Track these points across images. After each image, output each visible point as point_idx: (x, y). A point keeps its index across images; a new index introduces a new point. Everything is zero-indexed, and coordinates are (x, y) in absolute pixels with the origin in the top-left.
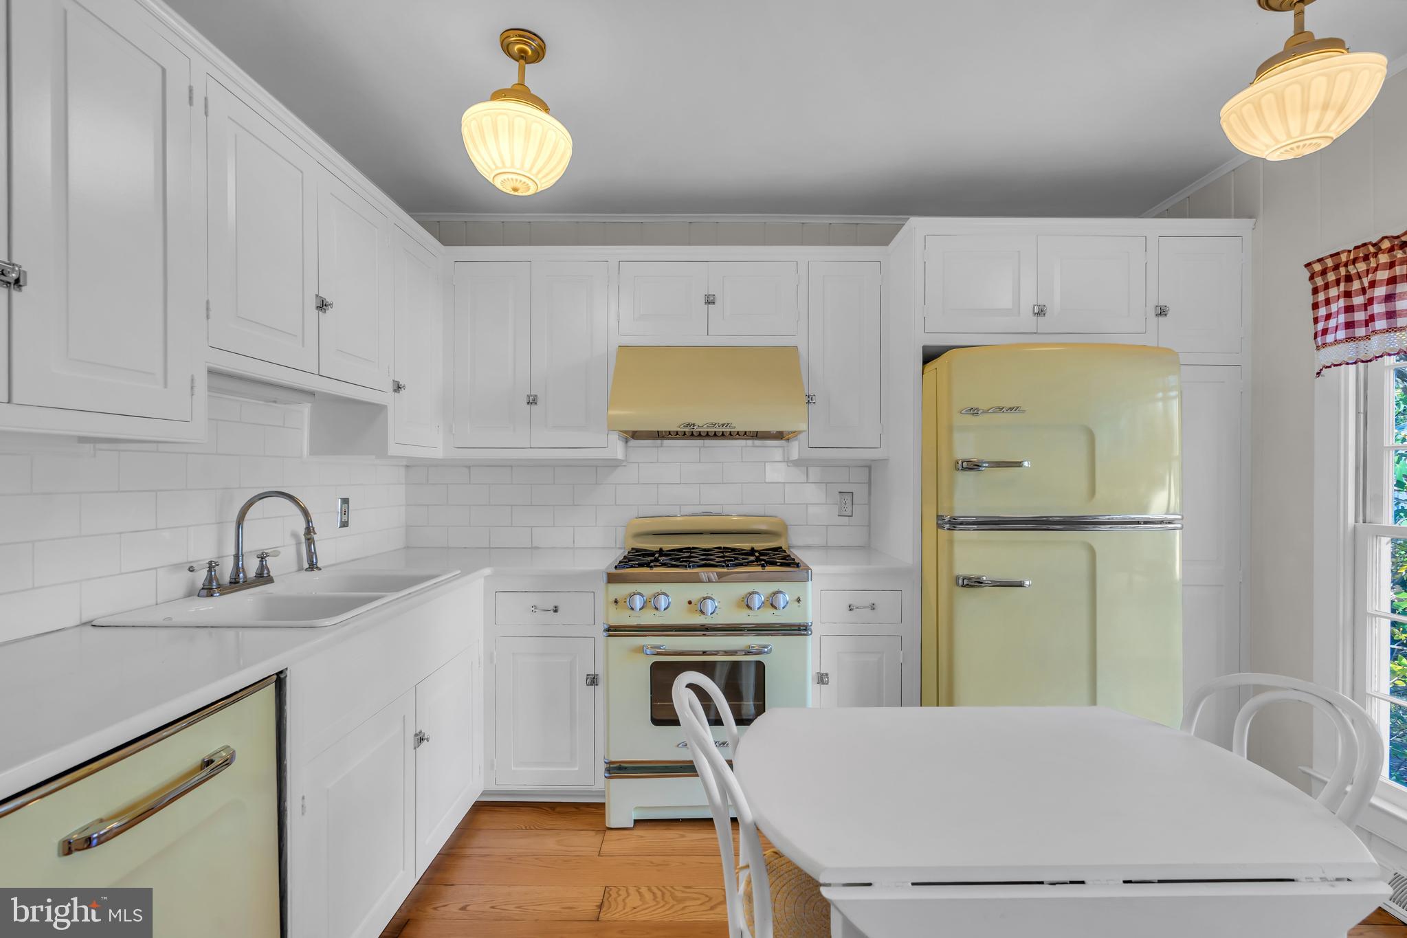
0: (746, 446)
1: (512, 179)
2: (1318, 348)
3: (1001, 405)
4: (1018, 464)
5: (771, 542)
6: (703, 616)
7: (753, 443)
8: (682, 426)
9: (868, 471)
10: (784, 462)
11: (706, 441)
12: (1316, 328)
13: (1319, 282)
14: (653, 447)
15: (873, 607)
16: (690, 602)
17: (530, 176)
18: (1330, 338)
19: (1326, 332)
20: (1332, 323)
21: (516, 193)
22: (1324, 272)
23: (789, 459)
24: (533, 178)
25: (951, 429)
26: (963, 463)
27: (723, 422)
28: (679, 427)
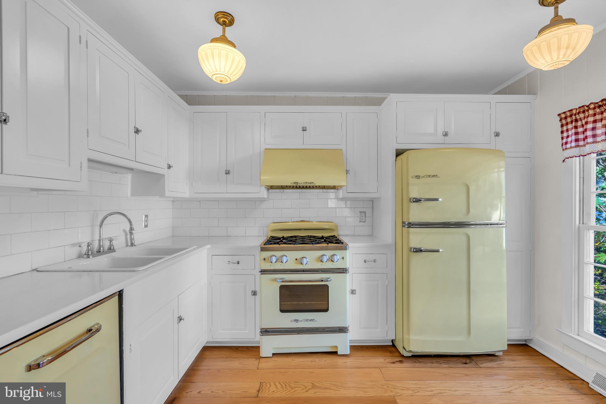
0: (320, 192)
2: (563, 150)
4: (437, 200)
5: (330, 233)
6: (302, 265)
7: (323, 190)
9: (372, 203)
10: (336, 199)
11: (302, 190)
12: (562, 142)
13: (564, 122)
14: (280, 192)
15: (375, 261)
16: (296, 259)
17: (228, 75)
18: (568, 146)
19: (566, 143)
20: (569, 139)
21: (221, 83)
22: (566, 118)
23: (338, 198)
24: (229, 76)
25: (408, 184)
26: (413, 199)
27: (310, 182)
28: (291, 184)
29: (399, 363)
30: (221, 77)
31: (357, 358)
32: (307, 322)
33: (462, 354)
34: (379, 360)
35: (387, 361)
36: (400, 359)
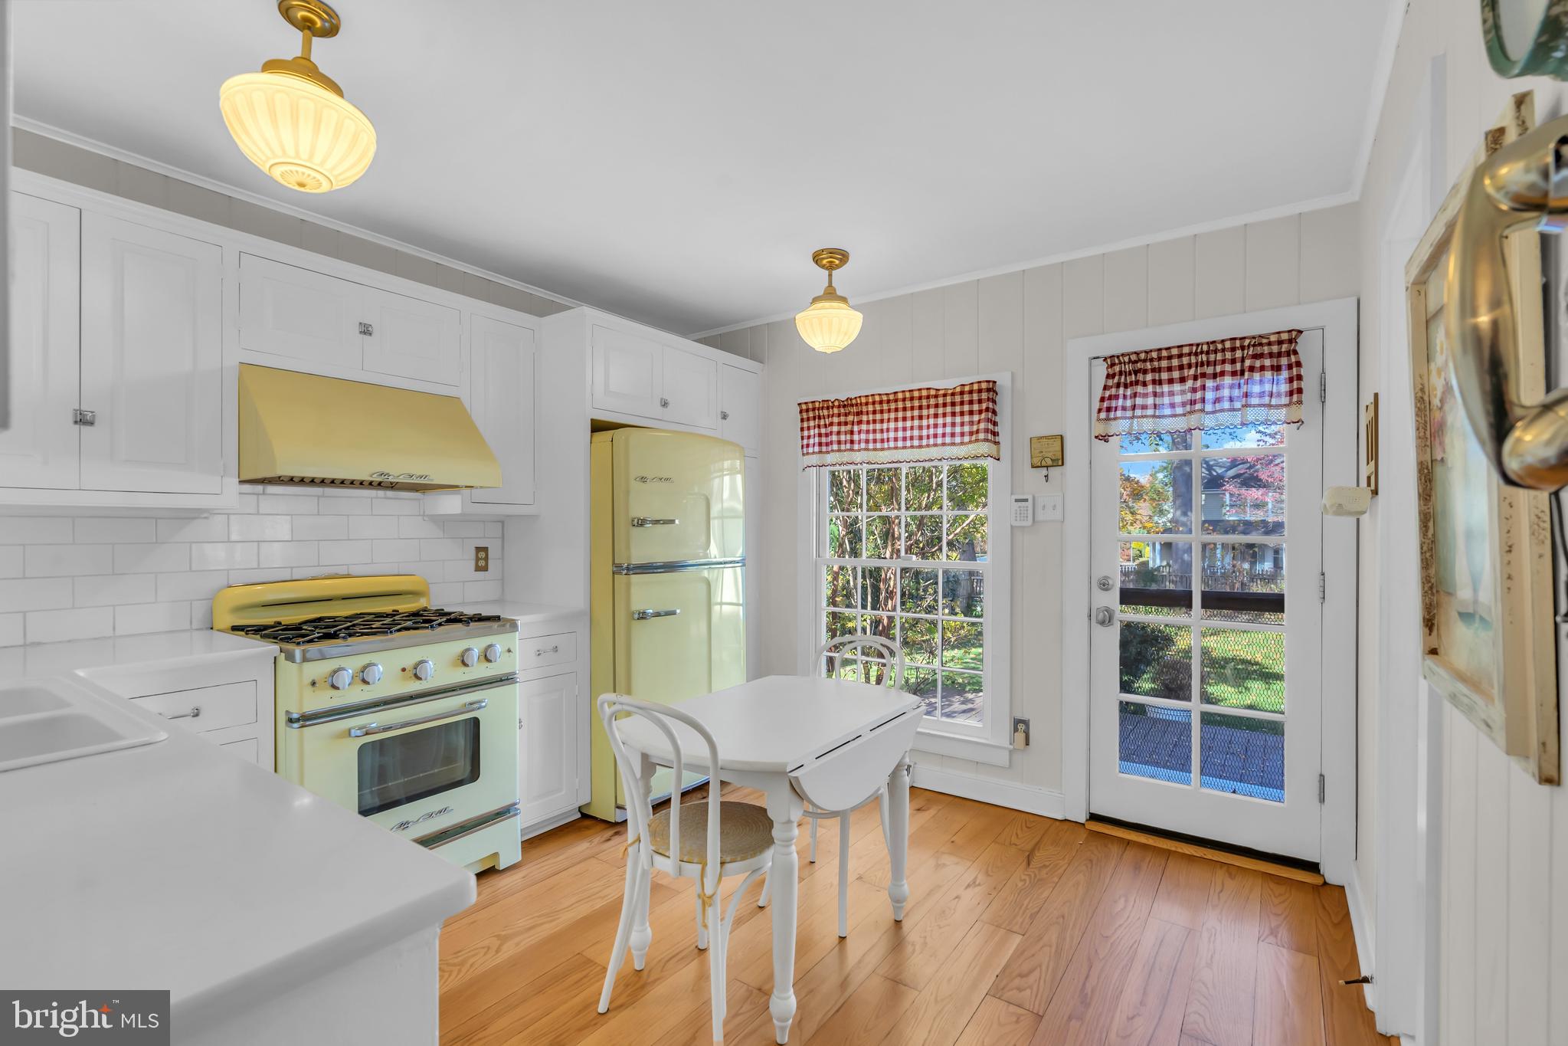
0: (377, 498)
1: (297, 172)
2: (803, 454)
3: (661, 476)
4: (672, 522)
5: (413, 603)
6: (418, 682)
7: (385, 494)
8: (375, 476)
9: (501, 527)
10: (419, 515)
11: (326, 489)
12: (802, 443)
13: (805, 416)
14: (253, 494)
15: (556, 649)
16: (404, 670)
17: (329, 176)
18: (811, 450)
19: (808, 446)
20: (811, 441)
21: (302, 189)
22: (807, 410)
23: (426, 513)
24: (331, 178)
25: (628, 492)
26: (638, 520)
27: (421, 474)
28: (371, 476)
29: (616, 837)
30: (300, 174)
31: (543, 859)
32: (431, 821)
33: (691, 788)
34: (581, 847)
35: (596, 843)
36: (611, 832)
